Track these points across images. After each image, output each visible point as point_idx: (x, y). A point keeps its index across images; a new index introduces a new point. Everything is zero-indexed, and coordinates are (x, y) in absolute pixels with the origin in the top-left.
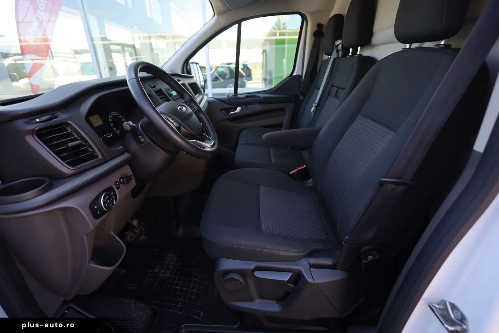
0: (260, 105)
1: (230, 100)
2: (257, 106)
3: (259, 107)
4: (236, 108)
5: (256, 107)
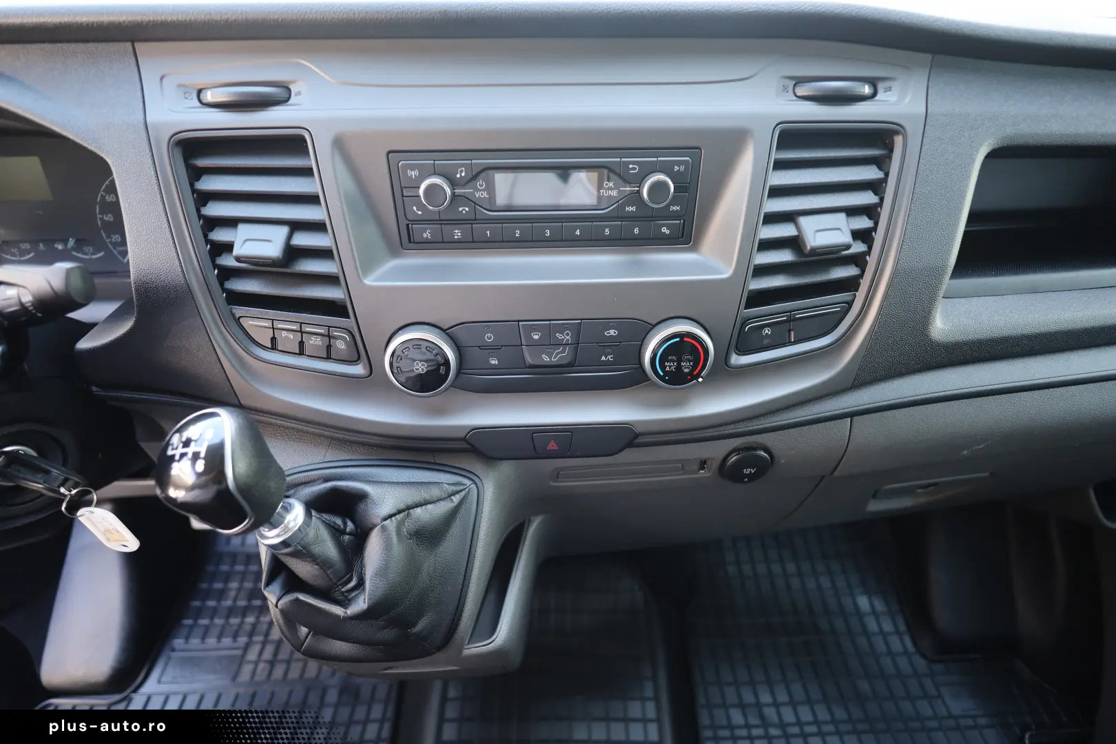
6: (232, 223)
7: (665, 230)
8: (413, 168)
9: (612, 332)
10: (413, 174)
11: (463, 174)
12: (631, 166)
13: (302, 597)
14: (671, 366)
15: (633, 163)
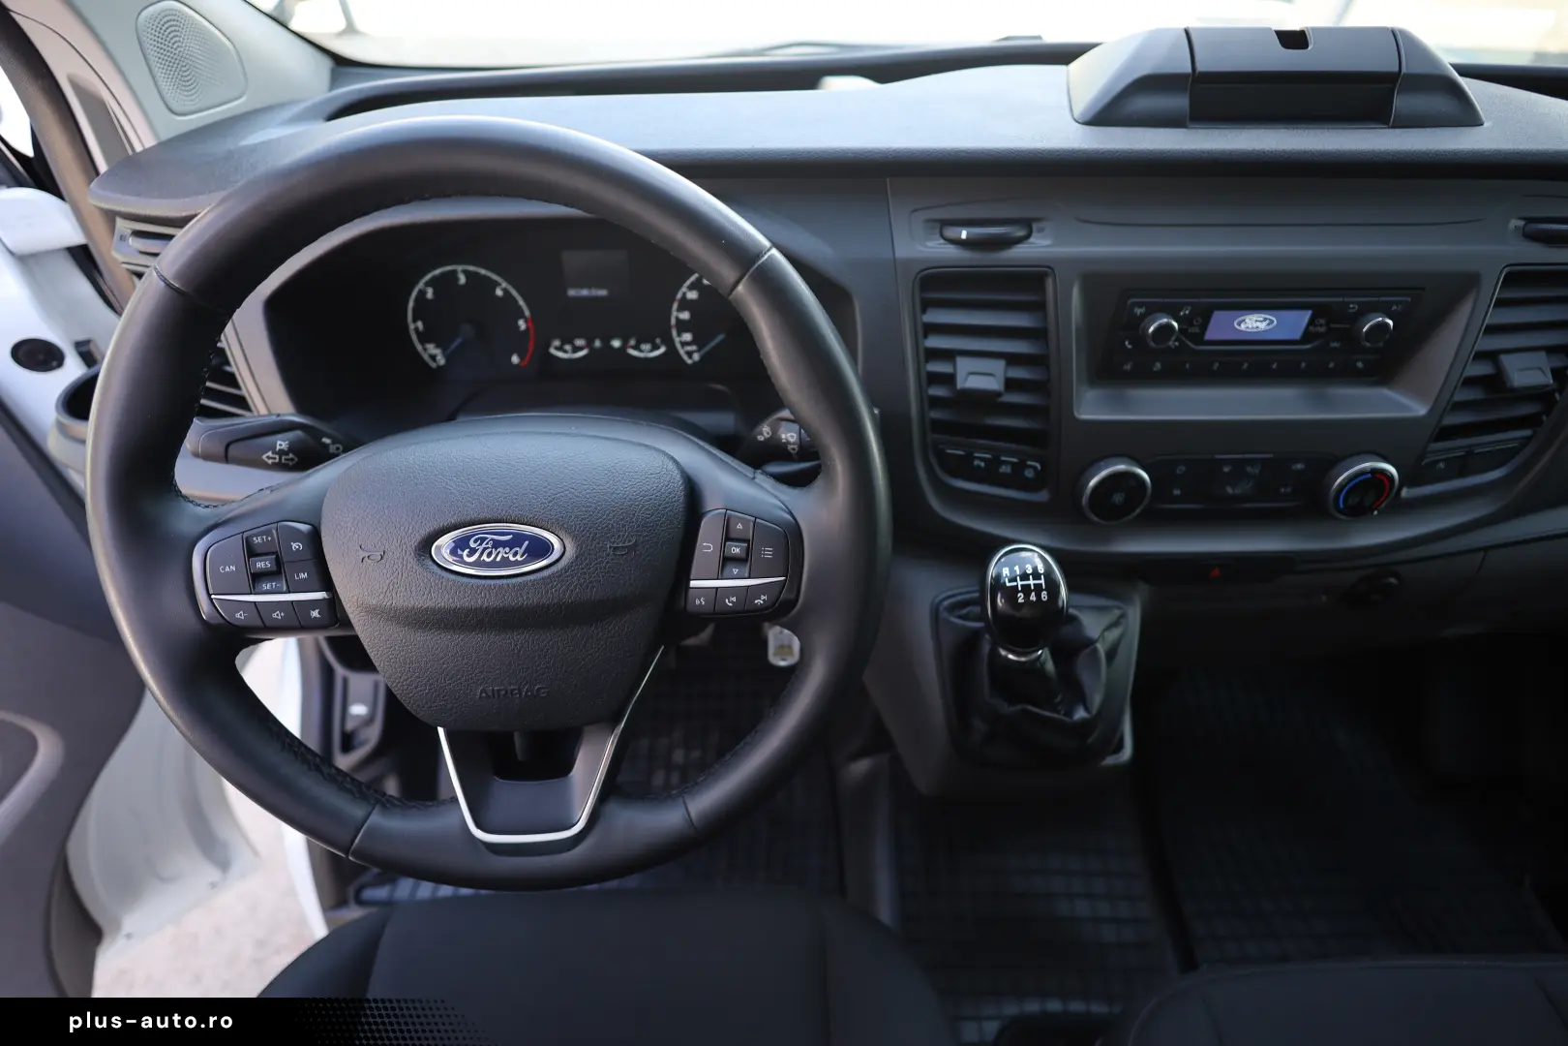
6: (949, 355)
7: (1360, 365)
8: (1140, 305)
9: (1299, 466)
10: (1139, 311)
11: (1187, 312)
12: (1351, 306)
13: (1030, 708)
14: (1353, 500)
15: (1353, 303)
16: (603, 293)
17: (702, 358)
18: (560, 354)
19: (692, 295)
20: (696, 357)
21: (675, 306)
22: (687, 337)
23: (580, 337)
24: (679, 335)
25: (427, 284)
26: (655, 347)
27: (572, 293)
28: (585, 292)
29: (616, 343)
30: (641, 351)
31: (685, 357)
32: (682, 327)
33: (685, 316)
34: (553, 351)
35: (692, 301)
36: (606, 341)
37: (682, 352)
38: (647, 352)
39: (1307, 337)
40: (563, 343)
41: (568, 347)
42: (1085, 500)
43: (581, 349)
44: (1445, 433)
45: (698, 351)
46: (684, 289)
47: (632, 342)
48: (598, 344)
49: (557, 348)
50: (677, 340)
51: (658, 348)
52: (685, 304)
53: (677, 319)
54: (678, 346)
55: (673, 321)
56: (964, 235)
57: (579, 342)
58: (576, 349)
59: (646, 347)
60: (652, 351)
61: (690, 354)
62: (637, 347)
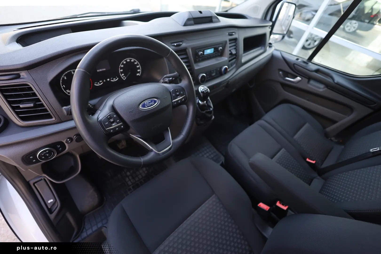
0: (326, 89)
1: (295, 65)
2: (322, 86)
3: (321, 90)
4: (296, 77)
5: (320, 88)
7: (220, 54)
8: (198, 51)
9: (219, 69)
11: (202, 51)
14: (225, 72)
15: (217, 46)
16: (104, 69)
17: (126, 78)
18: (97, 85)
19: (122, 66)
20: (125, 78)
21: (120, 69)
22: (123, 75)
23: (101, 80)
24: (121, 75)
25: (64, 76)
26: (116, 79)
27: (98, 71)
28: (101, 70)
29: (108, 80)
30: (114, 80)
31: (123, 79)
32: (122, 73)
33: (122, 70)
34: (95, 85)
35: (122, 67)
36: (106, 80)
37: (123, 78)
38: (115, 80)
39: (214, 52)
40: (97, 83)
41: (98, 83)
42: (200, 81)
43: (101, 83)
44: (230, 61)
45: (125, 77)
46: (120, 65)
47: (111, 78)
48: (105, 81)
49: (96, 84)
50: (121, 76)
51: (117, 79)
52: (121, 68)
53: (120, 71)
54: (122, 77)
55: (120, 72)
56: (175, 44)
57: (101, 81)
58: (100, 83)
59: (114, 79)
60: (116, 80)
61: (124, 78)
62: (113, 80)
